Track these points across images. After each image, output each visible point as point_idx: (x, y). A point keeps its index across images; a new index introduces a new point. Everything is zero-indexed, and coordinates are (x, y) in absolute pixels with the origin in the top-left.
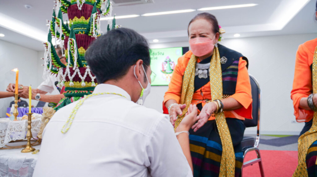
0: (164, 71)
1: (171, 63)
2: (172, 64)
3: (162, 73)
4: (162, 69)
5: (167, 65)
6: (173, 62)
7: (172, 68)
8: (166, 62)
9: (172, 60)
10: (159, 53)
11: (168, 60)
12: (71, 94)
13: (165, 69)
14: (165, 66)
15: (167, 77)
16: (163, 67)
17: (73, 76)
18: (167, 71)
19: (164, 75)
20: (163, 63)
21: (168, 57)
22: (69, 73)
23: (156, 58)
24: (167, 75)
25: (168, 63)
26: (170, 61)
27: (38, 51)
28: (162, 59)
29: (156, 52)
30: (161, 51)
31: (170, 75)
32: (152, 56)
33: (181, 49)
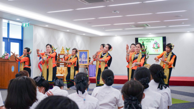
0: (154, 48)
3: (153, 49)
4: (153, 47)
5: (156, 45)
8: (155, 43)
9: (158, 43)
10: (152, 39)
11: (156, 42)
13: (154, 47)
15: (155, 51)
16: (154, 46)
18: (155, 48)
21: (156, 41)
23: (150, 42)
24: (156, 49)
26: (157, 43)
27: (90, 37)
28: (153, 42)
29: (150, 38)
30: (152, 38)
31: (157, 49)
32: (148, 41)
33: (162, 38)
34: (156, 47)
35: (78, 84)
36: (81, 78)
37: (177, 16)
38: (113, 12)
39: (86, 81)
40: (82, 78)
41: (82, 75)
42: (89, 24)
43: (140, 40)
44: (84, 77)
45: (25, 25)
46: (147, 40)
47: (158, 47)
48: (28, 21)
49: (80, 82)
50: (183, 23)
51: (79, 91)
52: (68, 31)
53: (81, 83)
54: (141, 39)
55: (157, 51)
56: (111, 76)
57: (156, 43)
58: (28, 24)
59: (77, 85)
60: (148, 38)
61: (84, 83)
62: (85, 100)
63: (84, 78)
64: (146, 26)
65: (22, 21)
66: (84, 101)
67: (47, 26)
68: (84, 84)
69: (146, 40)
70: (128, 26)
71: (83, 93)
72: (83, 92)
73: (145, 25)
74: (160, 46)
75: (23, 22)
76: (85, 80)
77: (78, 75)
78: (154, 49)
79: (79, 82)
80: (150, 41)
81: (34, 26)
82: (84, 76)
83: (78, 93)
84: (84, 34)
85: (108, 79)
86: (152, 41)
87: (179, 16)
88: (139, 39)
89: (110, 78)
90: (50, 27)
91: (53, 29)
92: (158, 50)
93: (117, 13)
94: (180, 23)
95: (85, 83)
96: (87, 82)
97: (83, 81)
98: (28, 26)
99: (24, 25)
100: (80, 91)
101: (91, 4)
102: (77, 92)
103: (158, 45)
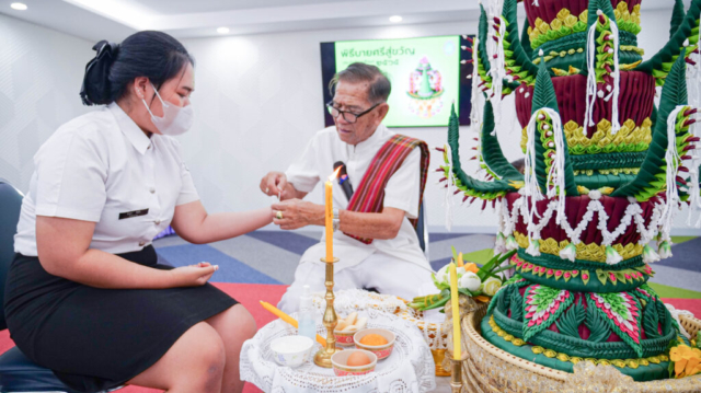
0: (414, 93)
1: (431, 73)
2: (434, 76)
3: (409, 98)
4: (408, 89)
5: (422, 79)
6: (435, 72)
7: (433, 87)
8: (421, 72)
9: (434, 67)
10: (404, 51)
11: (424, 66)
12: (595, 284)
13: (417, 88)
14: (416, 82)
15: (421, 108)
16: (412, 84)
17: (621, 229)
18: (420, 94)
19: (415, 103)
20: (411, 74)
21: (424, 60)
22: (603, 217)
23: (396, 62)
24: (421, 102)
25: (424, 73)
26: (429, 68)
28: (410, 64)
29: (396, 46)
30: (407, 44)
31: (429, 102)
32: (385, 57)
33: (457, 41)
34: (423, 91)
43: (344, 54)
47: (434, 91)
54: (349, 46)
55: (429, 108)
57: (425, 70)
69: (374, 53)
74: (443, 85)
78: (414, 100)
80: (394, 58)
86: (404, 59)
88: (339, 48)
92: (436, 103)
103: (435, 80)
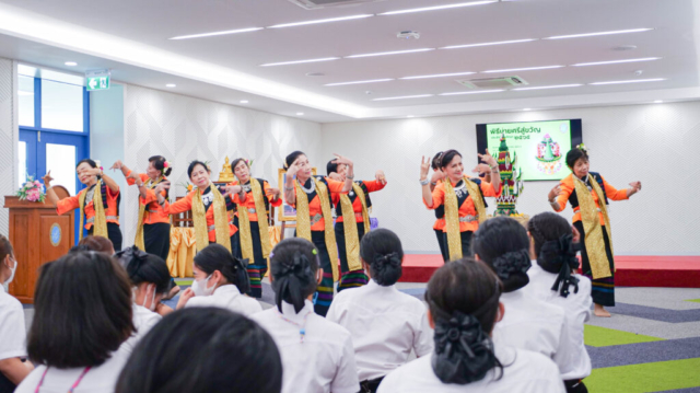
0: (540, 158)
1: (553, 144)
2: (555, 146)
3: (537, 162)
4: (537, 155)
5: (547, 148)
6: (555, 143)
7: (555, 153)
8: (545, 143)
9: (554, 141)
10: (533, 130)
11: (547, 140)
13: (543, 154)
14: (542, 150)
15: (546, 168)
16: (539, 152)
18: (545, 158)
19: (542, 165)
20: (539, 145)
21: (547, 136)
23: (528, 137)
24: (546, 164)
25: (548, 144)
26: (550, 141)
27: (322, 124)
28: (537, 139)
29: (527, 126)
30: (535, 125)
31: (551, 164)
32: (520, 134)
33: (568, 123)
34: (547, 156)
35: (282, 279)
36: (291, 257)
37: (618, 47)
38: (399, 35)
39: (308, 270)
40: (296, 260)
41: (296, 247)
42: (316, 77)
43: (492, 132)
44: (303, 256)
45: (95, 84)
46: (518, 130)
47: (555, 156)
48: (107, 71)
49: (290, 271)
50: (640, 72)
51: (284, 304)
52: (244, 102)
53: (292, 275)
54: (496, 127)
55: (552, 167)
56: (394, 253)
57: (548, 142)
58: (105, 79)
59: (279, 283)
60: (521, 126)
61: (301, 274)
62: (303, 333)
63: (301, 260)
64: (515, 84)
65: (84, 69)
66: (299, 336)
67: (171, 86)
68: (300, 278)
69: (513, 131)
70: (453, 84)
71: (297, 310)
72: (299, 308)
73: (509, 80)
74: (562, 151)
75: (88, 72)
76: (306, 267)
77: (282, 249)
78: (541, 163)
79: (285, 270)
80: (526, 134)
81: (125, 87)
82: (302, 252)
83: (280, 310)
84: (300, 114)
85: (380, 264)
86: (533, 135)
87: (624, 49)
88: (489, 128)
89: (389, 258)
90: (183, 89)
91: (192, 98)
92: (556, 164)
93: (413, 37)
94: (629, 71)
95: (306, 277)
96: (310, 273)
97: (298, 268)
98: (104, 87)
99: (92, 83)
100: (289, 301)
101: (321, 7)
102: (276, 307)
103: (555, 149)
